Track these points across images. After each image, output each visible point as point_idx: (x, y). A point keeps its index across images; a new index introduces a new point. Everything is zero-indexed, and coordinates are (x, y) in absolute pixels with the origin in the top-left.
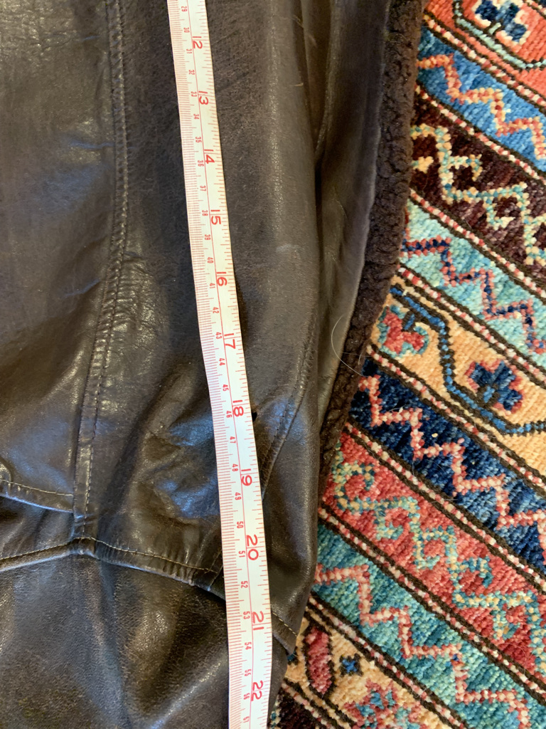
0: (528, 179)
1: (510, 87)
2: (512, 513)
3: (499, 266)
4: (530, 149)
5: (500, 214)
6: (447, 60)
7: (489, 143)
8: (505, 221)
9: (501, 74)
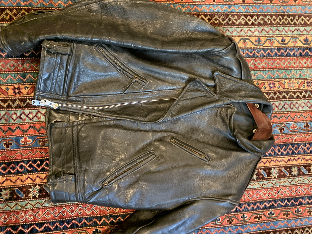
0: (216, 14)
1: (205, 5)
2: (244, 54)
3: (221, 27)
4: (213, 10)
5: (216, 21)
6: (196, 7)
7: (208, 13)
8: (217, 21)
9: (203, 4)
